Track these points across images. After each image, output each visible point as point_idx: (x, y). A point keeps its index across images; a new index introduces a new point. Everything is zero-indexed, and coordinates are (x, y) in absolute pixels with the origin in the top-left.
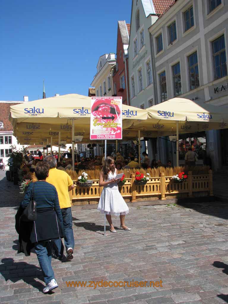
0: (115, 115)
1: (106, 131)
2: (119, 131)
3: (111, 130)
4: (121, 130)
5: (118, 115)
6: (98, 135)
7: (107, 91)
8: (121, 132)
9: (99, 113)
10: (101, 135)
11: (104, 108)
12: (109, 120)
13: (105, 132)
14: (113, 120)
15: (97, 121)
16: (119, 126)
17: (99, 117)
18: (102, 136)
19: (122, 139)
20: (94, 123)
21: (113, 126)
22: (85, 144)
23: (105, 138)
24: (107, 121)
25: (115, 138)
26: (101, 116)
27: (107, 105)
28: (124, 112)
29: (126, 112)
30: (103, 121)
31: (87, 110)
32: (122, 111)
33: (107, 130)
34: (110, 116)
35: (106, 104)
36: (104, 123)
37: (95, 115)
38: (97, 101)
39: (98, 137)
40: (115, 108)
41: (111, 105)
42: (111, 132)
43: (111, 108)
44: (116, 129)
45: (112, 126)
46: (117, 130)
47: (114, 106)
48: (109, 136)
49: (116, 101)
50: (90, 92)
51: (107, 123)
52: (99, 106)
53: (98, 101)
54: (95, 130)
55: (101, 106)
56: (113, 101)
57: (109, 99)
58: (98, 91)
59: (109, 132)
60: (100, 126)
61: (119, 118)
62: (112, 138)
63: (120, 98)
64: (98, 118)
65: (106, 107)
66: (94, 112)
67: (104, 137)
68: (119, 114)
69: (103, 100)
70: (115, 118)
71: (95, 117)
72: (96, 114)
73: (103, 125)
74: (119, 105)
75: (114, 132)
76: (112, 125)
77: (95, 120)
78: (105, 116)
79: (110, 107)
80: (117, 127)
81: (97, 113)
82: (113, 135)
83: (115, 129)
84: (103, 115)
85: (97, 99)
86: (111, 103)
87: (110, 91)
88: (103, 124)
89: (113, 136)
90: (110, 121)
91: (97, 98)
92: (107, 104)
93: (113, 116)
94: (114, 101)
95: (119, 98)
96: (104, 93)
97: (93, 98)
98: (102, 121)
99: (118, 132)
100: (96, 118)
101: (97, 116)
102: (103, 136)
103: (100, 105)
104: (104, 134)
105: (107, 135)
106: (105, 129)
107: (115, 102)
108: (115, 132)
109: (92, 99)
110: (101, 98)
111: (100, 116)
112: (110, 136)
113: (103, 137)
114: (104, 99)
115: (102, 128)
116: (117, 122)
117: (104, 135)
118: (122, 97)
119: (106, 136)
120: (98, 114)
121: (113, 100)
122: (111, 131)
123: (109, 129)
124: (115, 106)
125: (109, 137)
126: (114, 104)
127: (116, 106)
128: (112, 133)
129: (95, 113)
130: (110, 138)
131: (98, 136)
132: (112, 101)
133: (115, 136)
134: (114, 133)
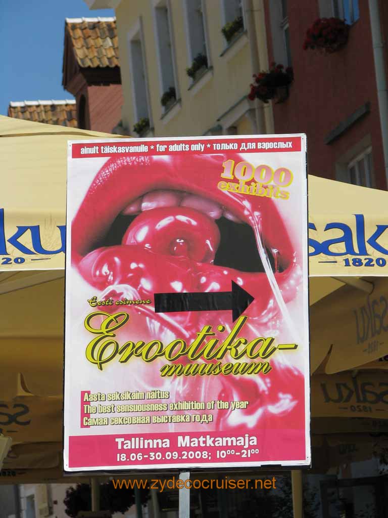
0: (254, 277)
1: (185, 406)
2: (285, 403)
3: (225, 396)
4: (298, 396)
5: (280, 281)
6: (128, 437)
7: (216, 43)
8: (300, 407)
9: (133, 266)
10: (146, 436)
11: (164, 222)
12: (208, 315)
13: (180, 412)
14: (235, 317)
15: (112, 329)
16: (281, 359)
17: (128, 292)
18: (153, 443)
19: (307, 462)
20: (91, 338)
21: (244, 360)
22: (44, 486)
23: (176, 455)
24: (194, 327)
25: (253, 458)
26: (146, 284)
27: (189, 203)
28: (321, 237)
29: (339, 233)
30: (164, 323)
31: (35, 231)
32: (311, 226)
33: (192, 396)
34: (215, 286)
35: (181, 194)
36: (169, 338)
37: (101, 283)
38: (113, 167)
39: (128, 452)
40: (255, 219)
41: (223, 203)
42: (222, 413)
43: (221, 222)
44: (263, 385)
45: (230, 367)
46: (274, 400)
47: (246, 204)
48: (210, 442)
49: (260, 168)
50: (79, 53)
51: (194, 343)
52: (132, 209)
53: (124, 169)
54: (99, 397)
55: (146, 205)
56: (241, 167)
57: (207, 151)
58: (137, 43)
59: (204, 411)
60: (136, 363)
61: (287, 300)
62: (229, 458)
63: (289, 145)
64: (125, 303)
65: (183, 218)
66: (92, 258)
67: (174, 447)
68: (283, 267)
69: (160, 165)
70: (252, 299)
71: (101, 296)
72: (105, 269)
73: (164, 361)
74: (285, 196)
75: (249, 411)
76: (230, 358)
77: (104, 320)
78: (177, 286)
79: (214, 214)
80: (271, 372)
81: (112, 267)
82: (240, 430)
83: (255, 386)
84: (160, 278)
85: (114, 157)
86: (225, 188)
87: (243, 41)
88: (161, 353)
89: (241, 441)
90: (213, 324)
91: (113, 150)
92: (191, 194)
93: (235, 285)
94: (248, 167)
95: (282, 145)
96: (189, 64)
97: (84, 151)
98: (155, 325)
99: (274, 409)
100: (110, 305)
101: (117, 287)
102: (167, 443)
103: (141, 198)
104: (172, 429)
105: (193, 435)
106: (174, 386)
107: (248, 178)
108: (259, 412)
109: (77, 151)
110: (144, 149)
111: (135, 283)
112: (221, 442)
113: (164, 451)
114: (166, 158)
115: (155, 382)
116: (269, 334)
117: (173, 437)
118: (303, 137)
119: (182, 442)
120: (125, 268)
121: (238, 160)
122: (225, 405)
123: (210, 385)
124: (254, 208)
125: (212, 450)
126: (244, 190)
127: (265, 205)
128: (235, 418)
129: (99, 266)
130: (215, 460)
131: (129, 445)
132: (228, 165)
133: (254, 441)
134: (251, 421)
